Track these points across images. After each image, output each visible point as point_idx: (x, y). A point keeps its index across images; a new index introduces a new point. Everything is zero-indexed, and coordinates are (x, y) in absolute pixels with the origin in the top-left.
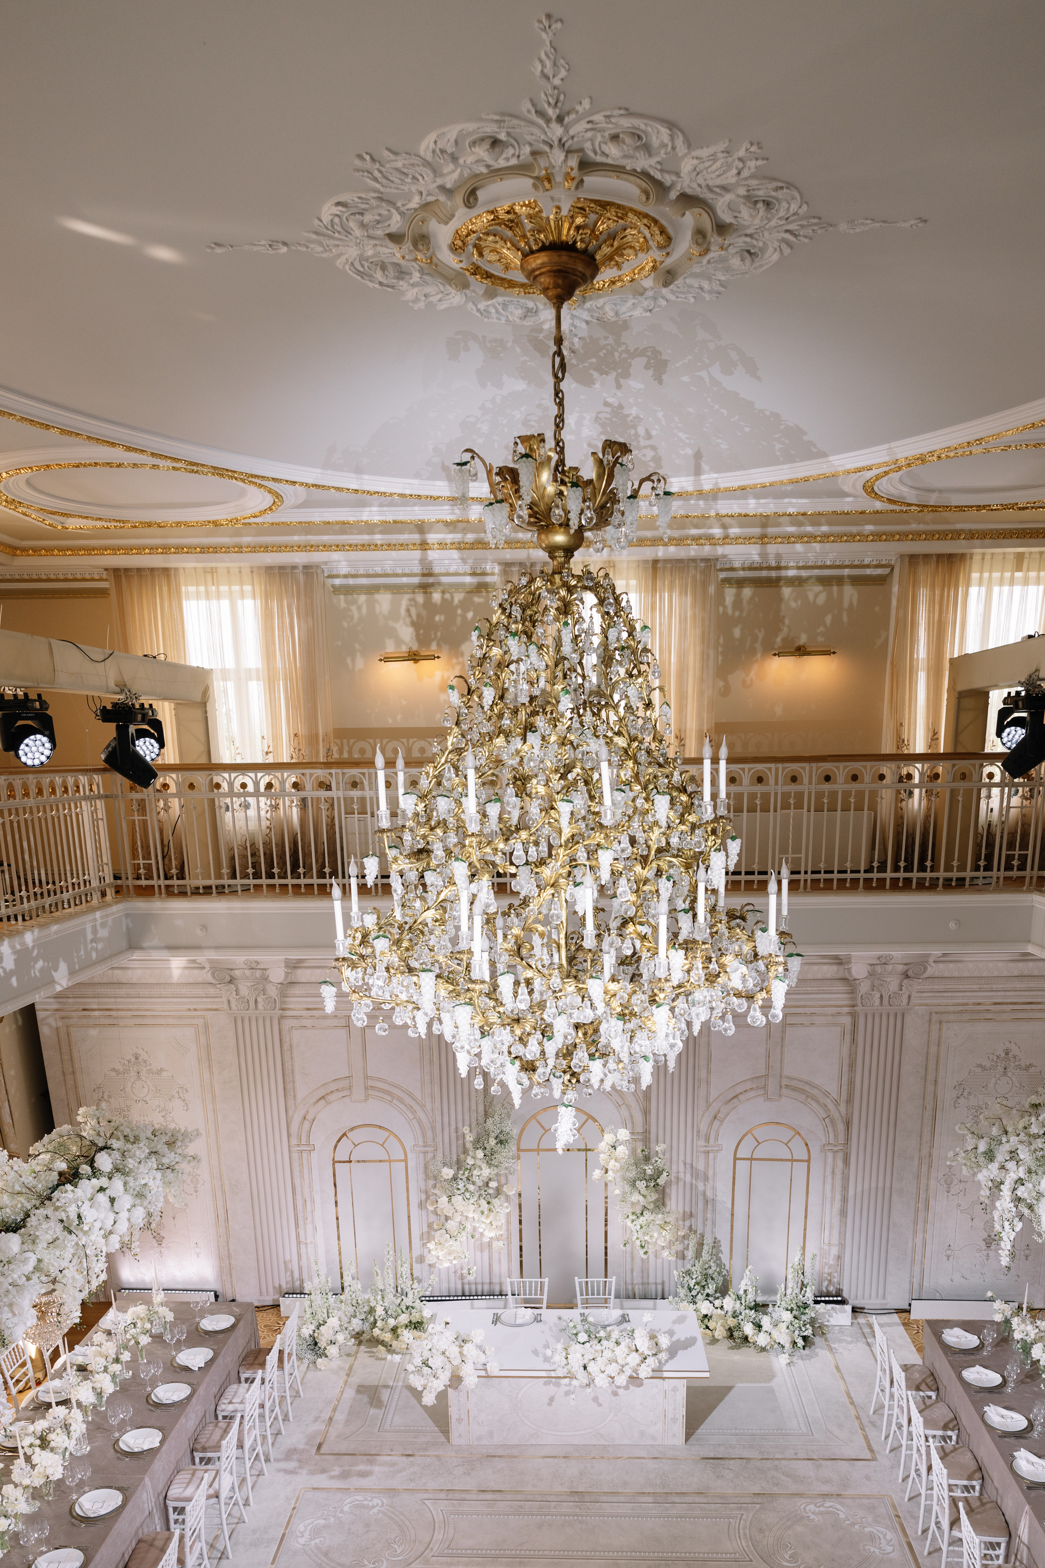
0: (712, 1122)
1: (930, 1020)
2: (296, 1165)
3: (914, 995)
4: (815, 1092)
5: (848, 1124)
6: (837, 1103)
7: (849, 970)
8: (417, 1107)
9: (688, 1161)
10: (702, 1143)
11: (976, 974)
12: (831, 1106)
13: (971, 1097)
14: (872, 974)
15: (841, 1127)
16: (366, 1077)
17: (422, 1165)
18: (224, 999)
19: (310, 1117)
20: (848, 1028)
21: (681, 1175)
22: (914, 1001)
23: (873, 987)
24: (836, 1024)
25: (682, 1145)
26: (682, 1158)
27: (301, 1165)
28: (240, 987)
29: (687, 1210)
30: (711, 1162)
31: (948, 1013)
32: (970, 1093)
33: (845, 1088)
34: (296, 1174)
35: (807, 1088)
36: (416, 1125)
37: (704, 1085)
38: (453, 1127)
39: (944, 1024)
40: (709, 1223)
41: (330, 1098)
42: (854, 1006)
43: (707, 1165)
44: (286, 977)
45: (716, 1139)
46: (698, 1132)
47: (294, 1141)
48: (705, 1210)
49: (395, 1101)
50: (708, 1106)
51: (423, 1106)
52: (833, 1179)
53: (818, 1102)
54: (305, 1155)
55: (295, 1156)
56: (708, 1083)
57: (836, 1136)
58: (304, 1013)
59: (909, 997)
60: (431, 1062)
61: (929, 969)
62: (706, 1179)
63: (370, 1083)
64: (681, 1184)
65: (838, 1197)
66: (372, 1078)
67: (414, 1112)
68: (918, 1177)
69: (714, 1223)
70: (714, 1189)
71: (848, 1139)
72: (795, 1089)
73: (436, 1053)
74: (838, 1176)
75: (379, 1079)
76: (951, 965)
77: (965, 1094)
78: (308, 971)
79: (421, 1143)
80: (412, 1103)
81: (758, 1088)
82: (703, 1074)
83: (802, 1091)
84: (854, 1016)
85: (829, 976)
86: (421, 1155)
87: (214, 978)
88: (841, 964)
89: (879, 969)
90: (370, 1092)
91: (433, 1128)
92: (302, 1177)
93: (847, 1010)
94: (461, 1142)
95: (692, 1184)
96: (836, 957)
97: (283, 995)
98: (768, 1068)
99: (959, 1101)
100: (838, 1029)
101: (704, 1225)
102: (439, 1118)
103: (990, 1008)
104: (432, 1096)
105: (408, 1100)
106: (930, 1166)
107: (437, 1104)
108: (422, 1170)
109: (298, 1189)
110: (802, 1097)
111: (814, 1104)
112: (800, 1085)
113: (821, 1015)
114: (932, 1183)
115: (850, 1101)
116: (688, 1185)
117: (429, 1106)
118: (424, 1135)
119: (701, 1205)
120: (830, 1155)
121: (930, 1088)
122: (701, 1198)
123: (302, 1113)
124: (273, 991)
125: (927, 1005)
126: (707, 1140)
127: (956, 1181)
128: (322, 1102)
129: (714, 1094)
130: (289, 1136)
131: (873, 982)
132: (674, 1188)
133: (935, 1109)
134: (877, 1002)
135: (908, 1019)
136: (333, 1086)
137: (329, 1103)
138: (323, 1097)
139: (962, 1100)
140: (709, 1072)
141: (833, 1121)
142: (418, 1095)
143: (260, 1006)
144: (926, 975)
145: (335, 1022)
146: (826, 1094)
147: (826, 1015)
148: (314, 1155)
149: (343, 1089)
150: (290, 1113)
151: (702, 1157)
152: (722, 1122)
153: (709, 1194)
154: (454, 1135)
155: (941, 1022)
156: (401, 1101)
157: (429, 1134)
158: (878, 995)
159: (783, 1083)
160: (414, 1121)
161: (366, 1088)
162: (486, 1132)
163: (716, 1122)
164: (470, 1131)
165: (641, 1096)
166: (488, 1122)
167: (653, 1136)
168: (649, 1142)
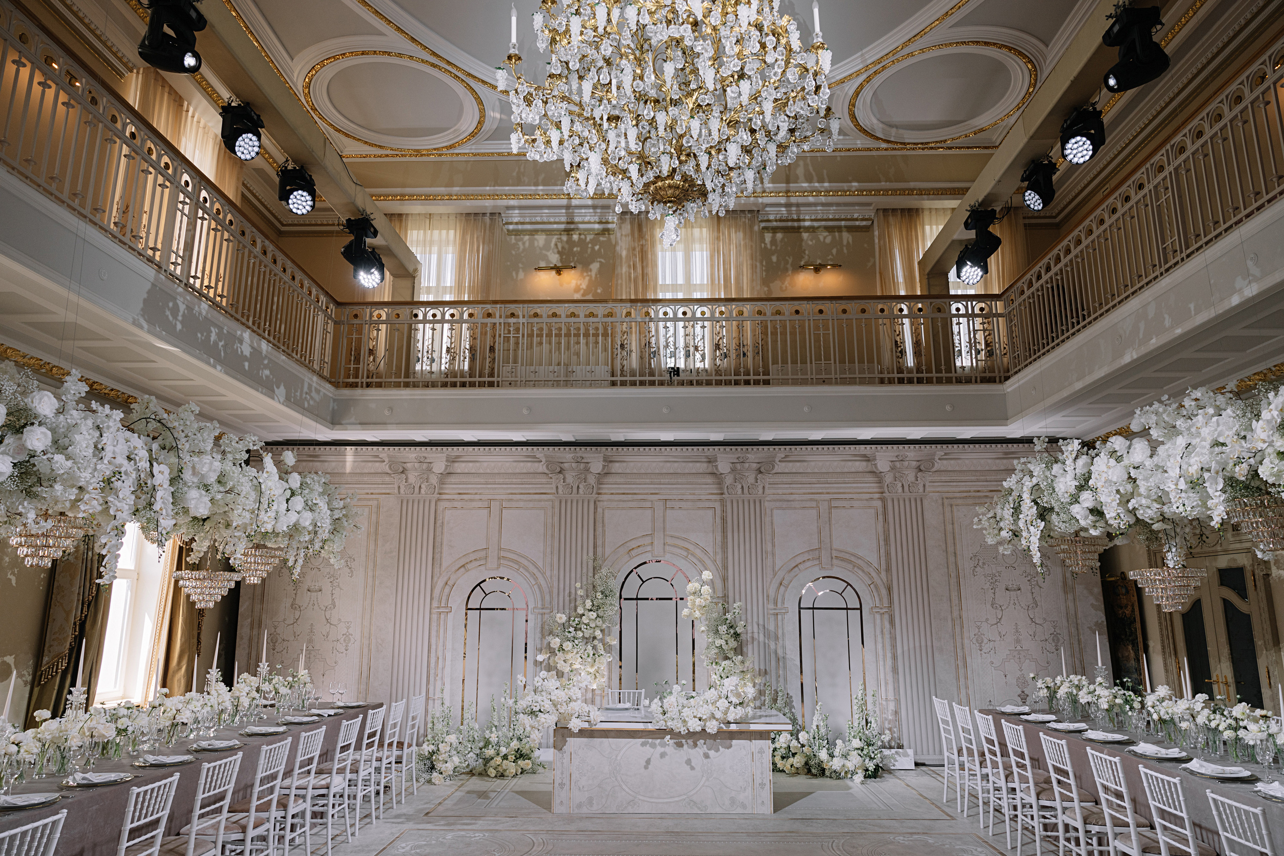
0: (778, 588)
1: (943, 504)
2: (434, 624)
3: (927, 484)
4: (859, 562)
5: (889, 589)
6: (878, 572)
7: (875, 465)
8: (538, 575)
9: (761, 622)
10: (771, 606)
11: (973, 468)
12: (874, 574)
13: (986, 566)
14: (893, 468)
15: (884, 592)
16: (500, 549)
17: (539, 625)
18: (396, 486)
19: (450, 583)
20: (880, 510)
21: (756, 635)
22: (927, 489)
23: (895, 478)
24: (870, 507)
25: (755, 608)
26: (755, 619)
27: (439, 625)
28: (410, 476)
29: (762, 667)
30: (780, 624)
31: (956, 498)
32: (984, 564)
33: (883, 559)
34: (434, 633)
35: (853, 559)
36: (537, 590)
37: (770, 557)
38: (567, 592)
39: (954, 507)
40: (781, 679)
41: (468, 566)
42: (882, 493)
43: (777, 626)
44: (446, 469)
45: (783, 603)
46: (768, 596)
47: (435, 604)
48: (778, 668)
49: (521, 569)
50: (775, 574)
51: (543, 574)
52: (883, 638)
53: (863, 571)
54: (442, 616)
55: (435, 617)
56: (773, 554)
57: (880, 600)
58: (456, 497)
59: (924, 486)
60: (553, 536)
61: (936, 464)
62: (777, 638)
63: (502, 554)
64: (756, 643)
65: (889, 655)
66: (505, 550)
67: (536, 579)
68: (954, 636)
69: (785, 680)
70: (784, 647)
71: (891, 602)
72: (843, 560)
73: (557, 530)
74: (887, 636)
75: (510, 551)
76: (952, 462)
77: (980, 564)
78: (463, 465)
79: (539, 606)
80: (535, 571)
81: (813, 559)
82: (769, 548)
83: (850, 562)
84: (883, 500)
85: (861, 470)
86: (539, 616)
87: (390, 469)
88: (869, 460)
89: (898, 464)
90: (502, 561)
91: (551, 593)
92: (438, 636)
93: (877, 496)
94: (573, 605)
95: (765, 643)
96: (865, 456)
97: (442, 482)
98: (820, 542)
99: (977, 569)
100: (873, 511)
101: (778, 682)
102: (556, 584)
103: (987, 494)
104: (552, 565)
105: (532, 568)
106: (962, 627)
107: (556, 572)
108: (539, 630)
109: (433, 647)
110: (850, 567)
111: (860, 572)
112: (847, 556)
113: (858, 500)
114: (966, 641)
115: (888, 570)
116: (762, 645)
117: (548, 574)
118: (543, 599)
119: (773, 663)
120: (878, 617)
121: (951, 559)
122: (773, 656)
123: (445, 579)
124: (434, 480)
125: (938, 492)
126: (776, 603)
127: (985, 641)
128: (463, 569)
129: (779, 564)
130: (432, 599)
131: (894, 475)
132: (750, 647)
133: (958, 577)
134: (900, 490)
135: (925, 503)
136: (472, 557)
137: (467, 571)
138: (463, 566)
139: (978, 569)
140: (773, 545)
141: (876, 587)
142: (540, 564)
143: (423, 491)
144: (934, 469)
145: (480, 504)
146: (869, 564)
147: (861, 500)
148: (450, 616)
149: (480, 559)
150: (435, 579)
151: (772, 618)
152: (786, 587)
153: (780, 652)
154: (567, 599)
155: (951, 506)
156: (527, 570)
157: (547, 598)
158: (900, 485)
159: (834, 555)
160: (536, 587)
161: (499, 558)
162: (594, 587)
163: (782, 588)
164: (581, 588)
165: (720, 565)
166: (596, 577)
167: (731, 600)
168: (728, 603)
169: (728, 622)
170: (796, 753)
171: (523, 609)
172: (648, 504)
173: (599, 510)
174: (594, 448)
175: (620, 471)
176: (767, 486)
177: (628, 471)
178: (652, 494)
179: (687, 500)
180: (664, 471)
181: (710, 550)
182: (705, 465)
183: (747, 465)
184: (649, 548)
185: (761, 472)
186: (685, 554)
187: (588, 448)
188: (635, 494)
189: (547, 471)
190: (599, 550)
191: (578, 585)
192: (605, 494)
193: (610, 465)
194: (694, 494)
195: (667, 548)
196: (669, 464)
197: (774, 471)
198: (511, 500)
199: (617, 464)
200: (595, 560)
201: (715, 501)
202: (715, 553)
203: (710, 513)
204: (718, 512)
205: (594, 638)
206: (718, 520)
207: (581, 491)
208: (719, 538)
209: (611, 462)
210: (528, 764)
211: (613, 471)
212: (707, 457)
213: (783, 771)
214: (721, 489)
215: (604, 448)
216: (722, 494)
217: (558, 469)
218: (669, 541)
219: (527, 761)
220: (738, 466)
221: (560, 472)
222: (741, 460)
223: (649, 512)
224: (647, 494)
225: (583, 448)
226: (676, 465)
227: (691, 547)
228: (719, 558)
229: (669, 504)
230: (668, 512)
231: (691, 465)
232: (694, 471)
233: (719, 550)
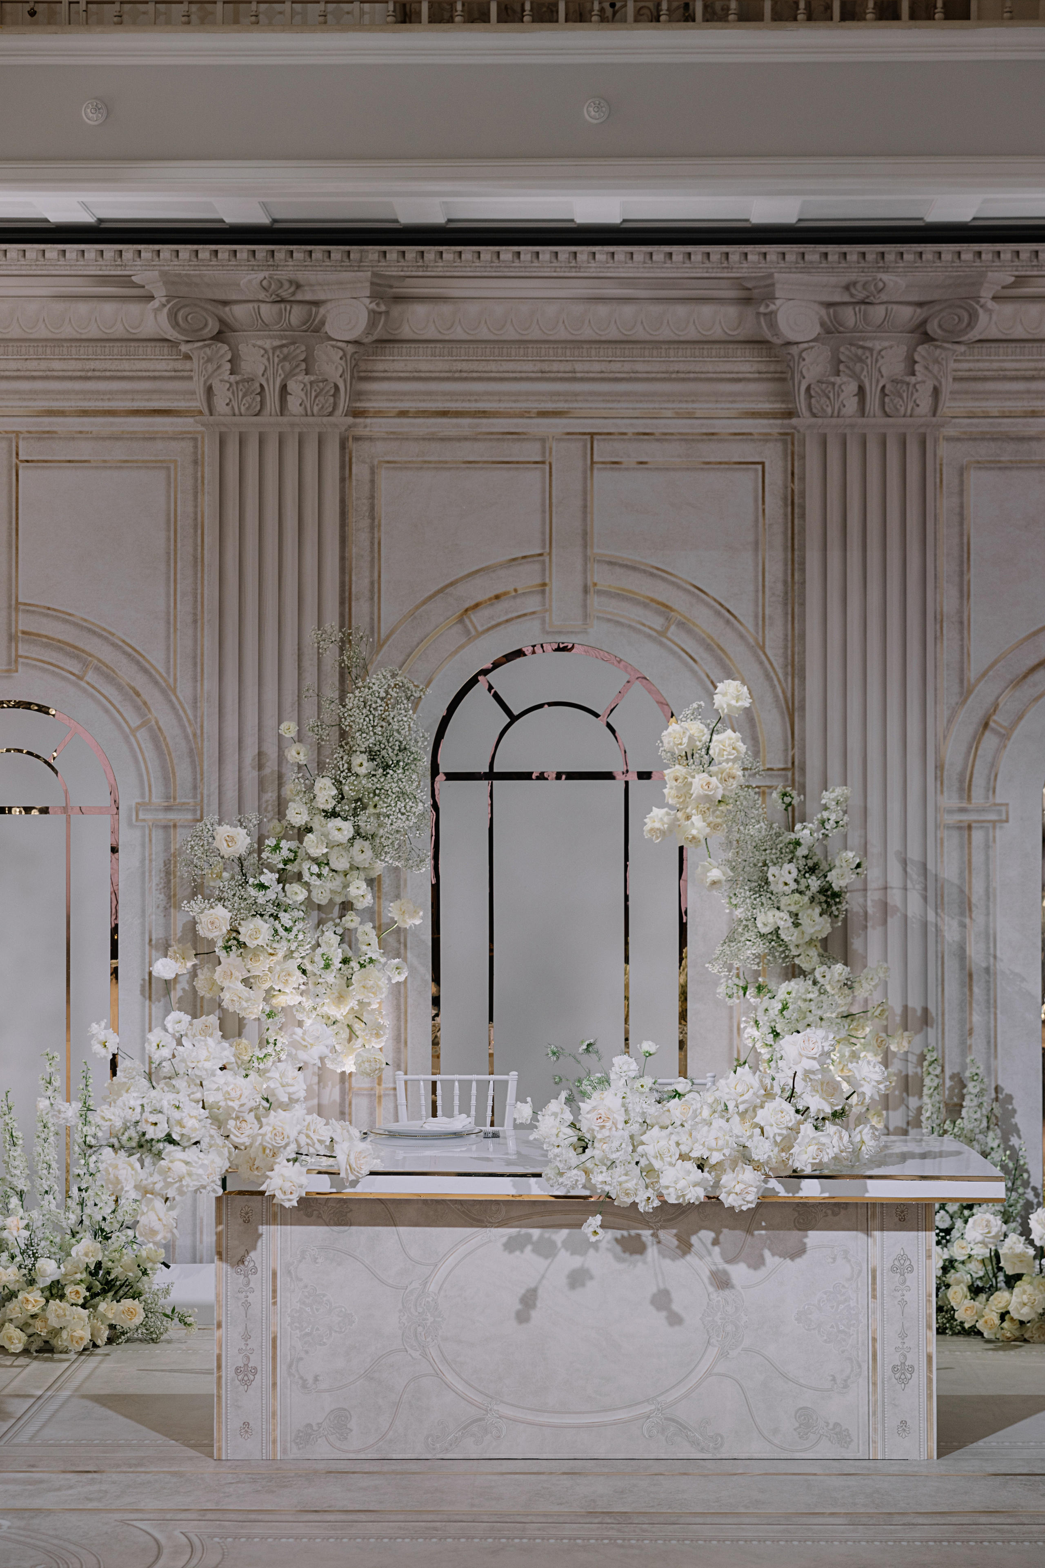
0: (977, 740)
8: (151, 694)
9: (914, 854)
10: (950, 800)
16: (15, 606)
17: (158, 864)
21: (895, 897)
25: (894, 807)
26: (894, 844)
29: (915, 1003)
30: (978, 858)
36: (148, 748)
37: (950, 632)
38: (251, 753)
40: (978, 1042)
43: (967, 866)
45: (990, 789)
46: (940, 767)
48: (966, 1003)
49: (91, 676)
50: (966, 692)
51: (167, 691)
56: (963, 625)
60: (197, 561)
62: (966, 906)
63: (25, 623)
64: (894, 922)
66: (31, 609)
67: (142, 708)
69: (991, 1043)
70: (989, 937)
73: (211, 538)
75: (49, 612)
79: (157, 799)
80: (140, 682)
82: (949, 602)
86: (158, 835)
90: (25, 649)
91: (194, 756)
94: (270, 796)
95: (925, 925)
101: (965, 1048)
102: (211, 727)
104: (196, 661)
105: (127, 672)
107: (210, 685)
108: (156, 879)
116: (914, 928)
117: (184, 690)
118: (168, 777)
119: (952, 988)
122: (951, 965)
126: (966, 790)
129: (980, 656)
132: (874, 934)
140: (964, 594)
142: (156, 658)
151: (952, 841)
152: (1005, 737)
153: (976, 952)
154: (251, 775)
156: (111, 678)
157: (183, 773)
160: (142, 734)
161: (12, 638)
162: (343, 735)
163: (990, 741)
164: (300, 738)
165: (778, 662)
166: (351, 701)
167: (812, 779)
168: (802, 790)
169: (801, 851)
170: (1018, 1277)
171: (100, 810)
172: (531, 451)
173: (360, 471)
174: (337, 251)
175: (431, 333)
176: (948, 386)
177: (459, 333)
178: (543, 414)
179: (666, 437)
180: (587, 333)
181: (744, 609)
182: (732, 311)
183: (878, 312)
184: (532, 604)
185: (927, 338)
186: (657, 622)
187: (318, 251)
188: (484, 414)
189: (171, 334)
190: (361, 610)
191: (289, 729)
192: (379, 414)
193: (397, 310)
194: (691, 416)
195: (595, 601)
196: (602, 310)
197: (975, 334)
198: (49, 435)
199: (420, 310)
200: (344, 643)
201: (766, 438)
202: (762, 620)
203: (747, 480)
204: (775, 477)
205: (347, 906)
206: (774, 506)
207: (294, 404)
208: (775, 570)
209: (399, 299)
210: (131, 1313)
211: (406, 332)
212: (738, 283)
213: (974, 1332)
214: (787, 396)
215: (372, 252)
216: (790, 414)
217: (213, 326)
218: (602, 577)
219: (127, 1303)
220: (849, 316)
221: (219, 337)
222: (860, 295)
223: (533, 478)
224: (524, 414)
225: (299, 251)
226: (628, 310)
227: (678, 600)
228: (774, 635)
229: (603, 451)
230: (601, 477)
231: (681, 310)
232: (691, 333)
233: (775, 611)
